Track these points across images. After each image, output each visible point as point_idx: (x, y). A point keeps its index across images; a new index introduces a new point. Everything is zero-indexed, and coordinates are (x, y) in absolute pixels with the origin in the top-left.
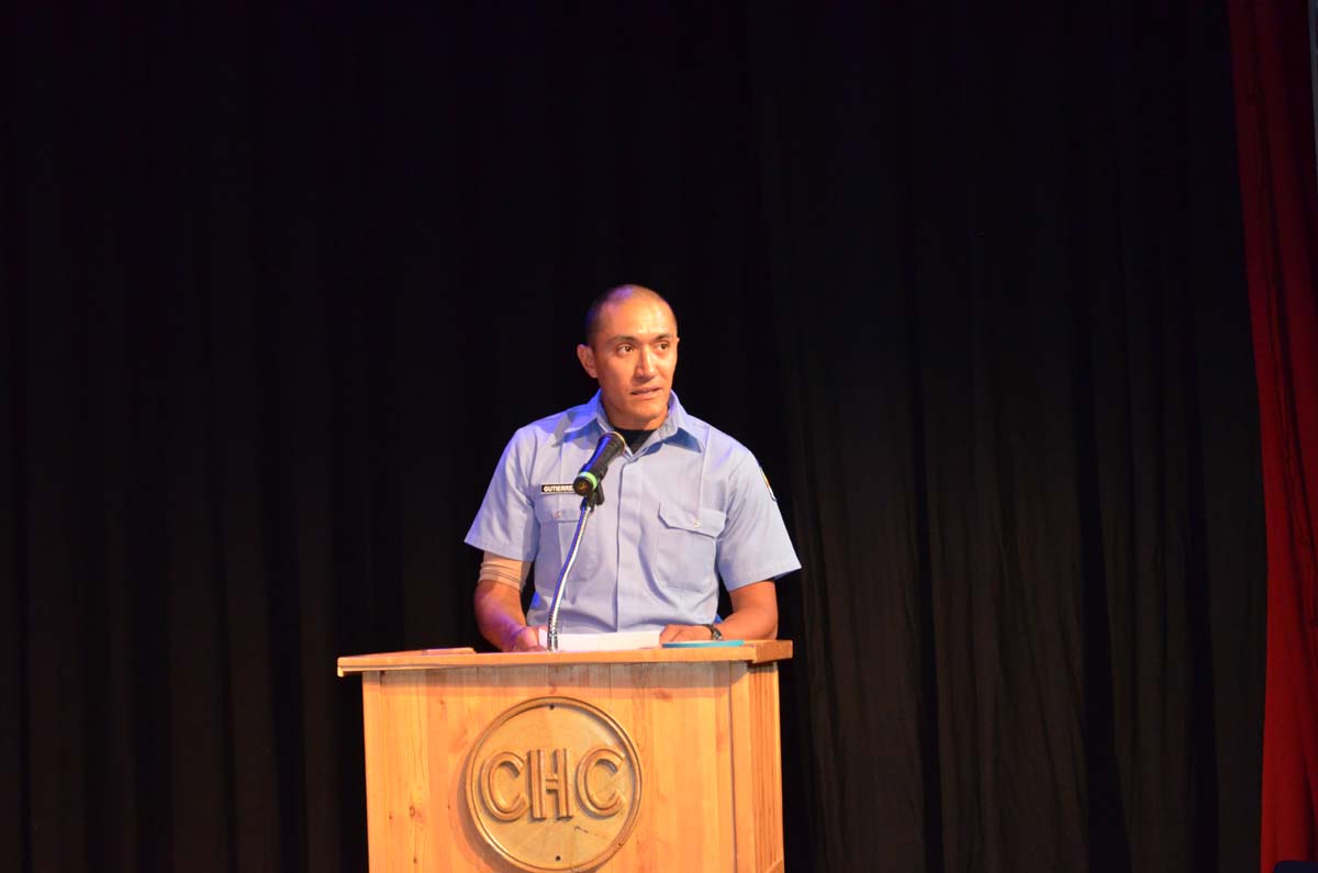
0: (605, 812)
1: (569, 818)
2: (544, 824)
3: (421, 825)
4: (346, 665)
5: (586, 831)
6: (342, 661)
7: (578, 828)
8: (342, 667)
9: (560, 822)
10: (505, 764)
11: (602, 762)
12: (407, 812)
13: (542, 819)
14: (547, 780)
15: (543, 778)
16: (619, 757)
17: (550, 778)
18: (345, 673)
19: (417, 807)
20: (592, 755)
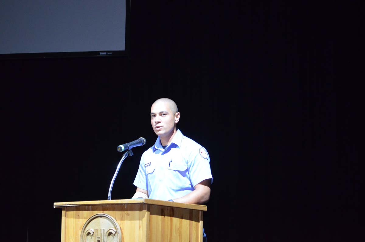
6: (55, 203)
10: (89, 233)
11: (111, 233)
15: (97, 237)
16: (114, 231)
17: (98, 237)
18: (56, 207)
20: (108, 231)
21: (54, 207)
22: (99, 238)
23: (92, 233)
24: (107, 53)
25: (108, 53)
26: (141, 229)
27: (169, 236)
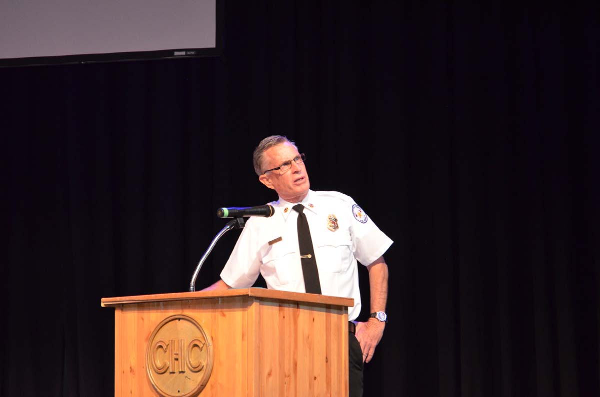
0: (197, 370)
1: (183, 372)
2: (174, 375)
3: (133, 375)
4: (105, 302)
5: (189, 379)
6: (103, 300)
7: (187, 377)
8: (103, 302)
9: (181, 374)
10: (161, 347)
11: (196, 345)
12: (129, 369)
13: (173, 373)
14: (175, 354)
15: (173, 353)
16: (201, 342)
17: (175, 353)
18: (105, 305)
19: (132, 367)
20: (191, 342)
21: (103, 305)
22: (177, 354)
23: (165, 347)
24: (186, 53)
25: (189, 53)
26: (246, 338)
27: (292, 349)
